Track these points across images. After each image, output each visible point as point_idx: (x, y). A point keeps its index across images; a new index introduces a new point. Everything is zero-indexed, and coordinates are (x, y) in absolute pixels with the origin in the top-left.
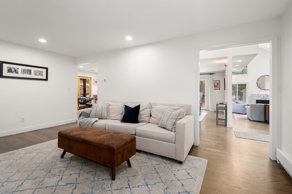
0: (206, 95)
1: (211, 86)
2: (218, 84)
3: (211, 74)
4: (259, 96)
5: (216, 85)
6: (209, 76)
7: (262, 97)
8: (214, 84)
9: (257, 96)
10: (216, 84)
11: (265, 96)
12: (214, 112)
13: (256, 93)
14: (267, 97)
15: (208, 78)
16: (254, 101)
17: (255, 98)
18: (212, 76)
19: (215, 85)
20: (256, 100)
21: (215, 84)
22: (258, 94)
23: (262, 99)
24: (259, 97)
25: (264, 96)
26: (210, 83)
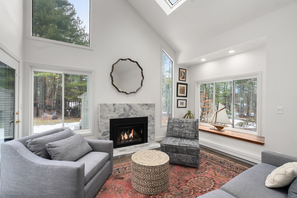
4: (115, 109)
7: (122, 111)
9: (112, 109)
11: (127, 108)
13: (110, 102)
14: (130, 110)
16: (106, 124)
17: (109, 115)
20: (110, 120)
22: (114, 105)
23: (122, 115)
24: (116, 112)
25: (124, 109)
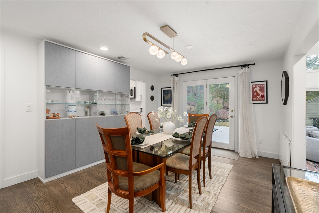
0: (232, 117)
1: (243, 94)
2: (262, 89)
3: (243, 66)
5: (258, 92)
6: (240, 71)
8: (253, 89)
10: (257, 89)
12: (252, 159)
15: (236, 77)
18: (246, 69)
19: (253, 92)
21: (255, 90)
26: (241, 86)
